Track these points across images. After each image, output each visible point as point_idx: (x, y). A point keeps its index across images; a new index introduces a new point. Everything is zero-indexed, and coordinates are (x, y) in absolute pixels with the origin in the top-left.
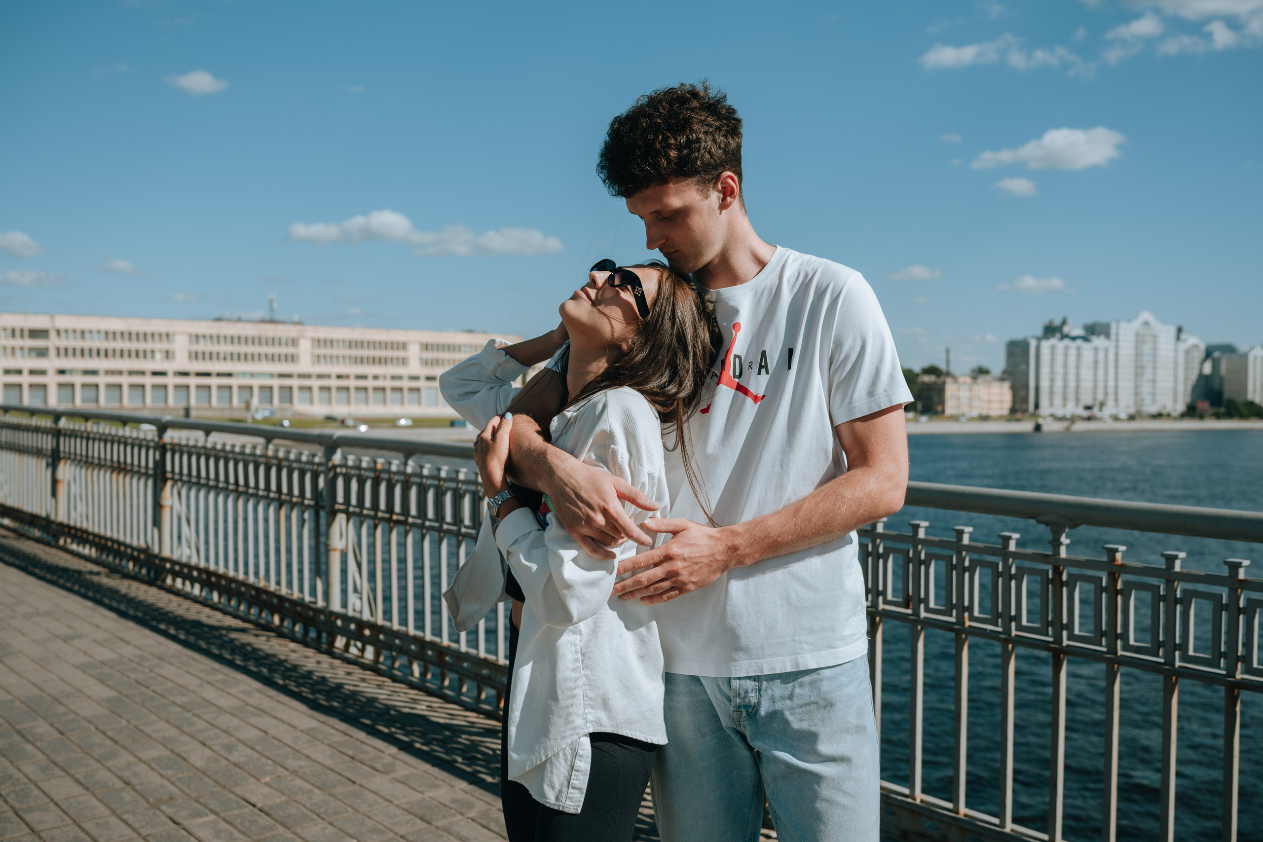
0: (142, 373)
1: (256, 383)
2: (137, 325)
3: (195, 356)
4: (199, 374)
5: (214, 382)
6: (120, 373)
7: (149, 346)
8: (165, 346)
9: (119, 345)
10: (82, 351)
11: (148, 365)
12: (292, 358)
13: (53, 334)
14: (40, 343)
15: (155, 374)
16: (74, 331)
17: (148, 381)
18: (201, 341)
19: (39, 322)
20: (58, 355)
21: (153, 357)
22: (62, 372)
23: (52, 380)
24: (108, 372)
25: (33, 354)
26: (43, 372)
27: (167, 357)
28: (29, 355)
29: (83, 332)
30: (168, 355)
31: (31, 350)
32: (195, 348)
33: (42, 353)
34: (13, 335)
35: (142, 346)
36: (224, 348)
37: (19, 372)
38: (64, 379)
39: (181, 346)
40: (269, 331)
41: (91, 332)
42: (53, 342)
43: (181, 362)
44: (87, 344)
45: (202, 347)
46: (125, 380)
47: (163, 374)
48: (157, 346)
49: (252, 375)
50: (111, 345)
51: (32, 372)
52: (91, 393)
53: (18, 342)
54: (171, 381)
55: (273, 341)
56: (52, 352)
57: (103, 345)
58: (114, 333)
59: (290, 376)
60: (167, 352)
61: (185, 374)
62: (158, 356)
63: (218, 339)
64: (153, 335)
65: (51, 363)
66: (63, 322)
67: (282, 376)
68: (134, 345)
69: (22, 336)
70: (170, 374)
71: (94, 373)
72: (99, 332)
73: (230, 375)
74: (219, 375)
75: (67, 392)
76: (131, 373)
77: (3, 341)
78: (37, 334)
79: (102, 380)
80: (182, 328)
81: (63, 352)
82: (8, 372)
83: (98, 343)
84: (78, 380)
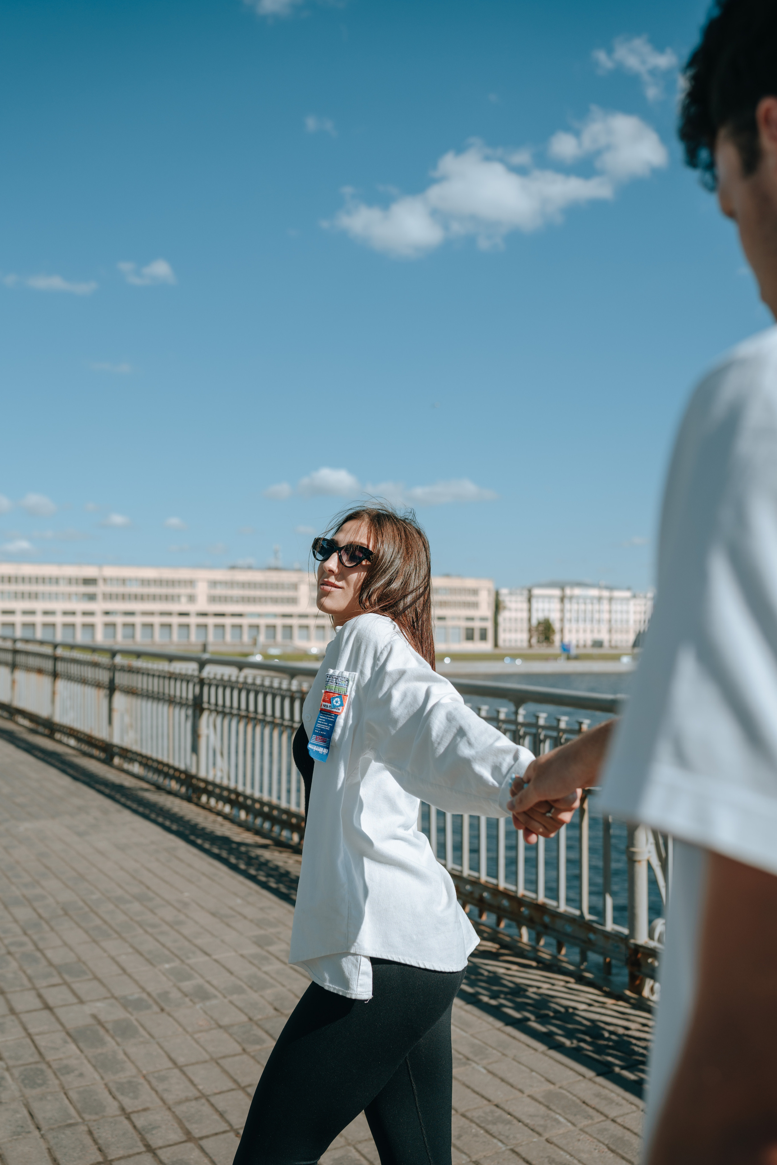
0: (170, 614)
1: (262, 622)
2: (167, 574)
3: (213, 599)
4: (216, 615)
5: (228, 621)
6: (153, 614)
7: (175, 591)
8: (189, 591)
9: (153, 590)
10: (123, 595)
11: (175, 607)
12: (293, 601)
13: (100, 583)
14: (90, 589)
15: (182, 614)
16: (117, 579)
17: (175, 620)
18: (218, 586)
19: (90, 572)
20: (105, 599)
21: (179, 601)
22: (107, 613)
23: (99, 620)
24: (145, 613)
25: (85, 598)
26: (91, 614)
27: (190, 601)
28: (82, 600)
29: (124, 580)
30: (192, 598)
31: (84, 595)
32: (213, 592)
33: (92, 597)
34: (70, 584)
35: (170, 591)
36: (237, 592)
37: (73, 613)
38: (108, 619)
39: (202, 590)
40: (274, 577)
41: (130, 579)
42: (100, 589)
43: (202, 604)
44: (127, 590)
45: (219, 591)
46: (156, 620)
47: (187, 614)
48: (184, 591)
49: (260, 615)
50: (146, 590)
51: (84, 614)
52: (129, 631)
53: (74, 589)
54: (193, 620)
55: (277, 586)
56: (100, 597)
57: (140, 590)
58: (148, 580)
59: (290, 616)
60: (191, 596)
61: (204, 614)
62: (184, 599)
63: (231, 584)
64: (179, 582)
65: (98, 606)
66: (109, 572)
67: (285, 616)
68: (164, 591)
69: (77, 584)
70: (193, 614)
71: (131, 614)
72: (136, 579)
73: (240, 615)
74: (233, 615)
75: (110, 630)
76: (162, 614)
77: (63, 588)
78: (89, 581)
79: (138, 620)
80: (203, 576)
81: (109, 597)
82: (65, 613)
83: (136, 589)
84: (119, 620)
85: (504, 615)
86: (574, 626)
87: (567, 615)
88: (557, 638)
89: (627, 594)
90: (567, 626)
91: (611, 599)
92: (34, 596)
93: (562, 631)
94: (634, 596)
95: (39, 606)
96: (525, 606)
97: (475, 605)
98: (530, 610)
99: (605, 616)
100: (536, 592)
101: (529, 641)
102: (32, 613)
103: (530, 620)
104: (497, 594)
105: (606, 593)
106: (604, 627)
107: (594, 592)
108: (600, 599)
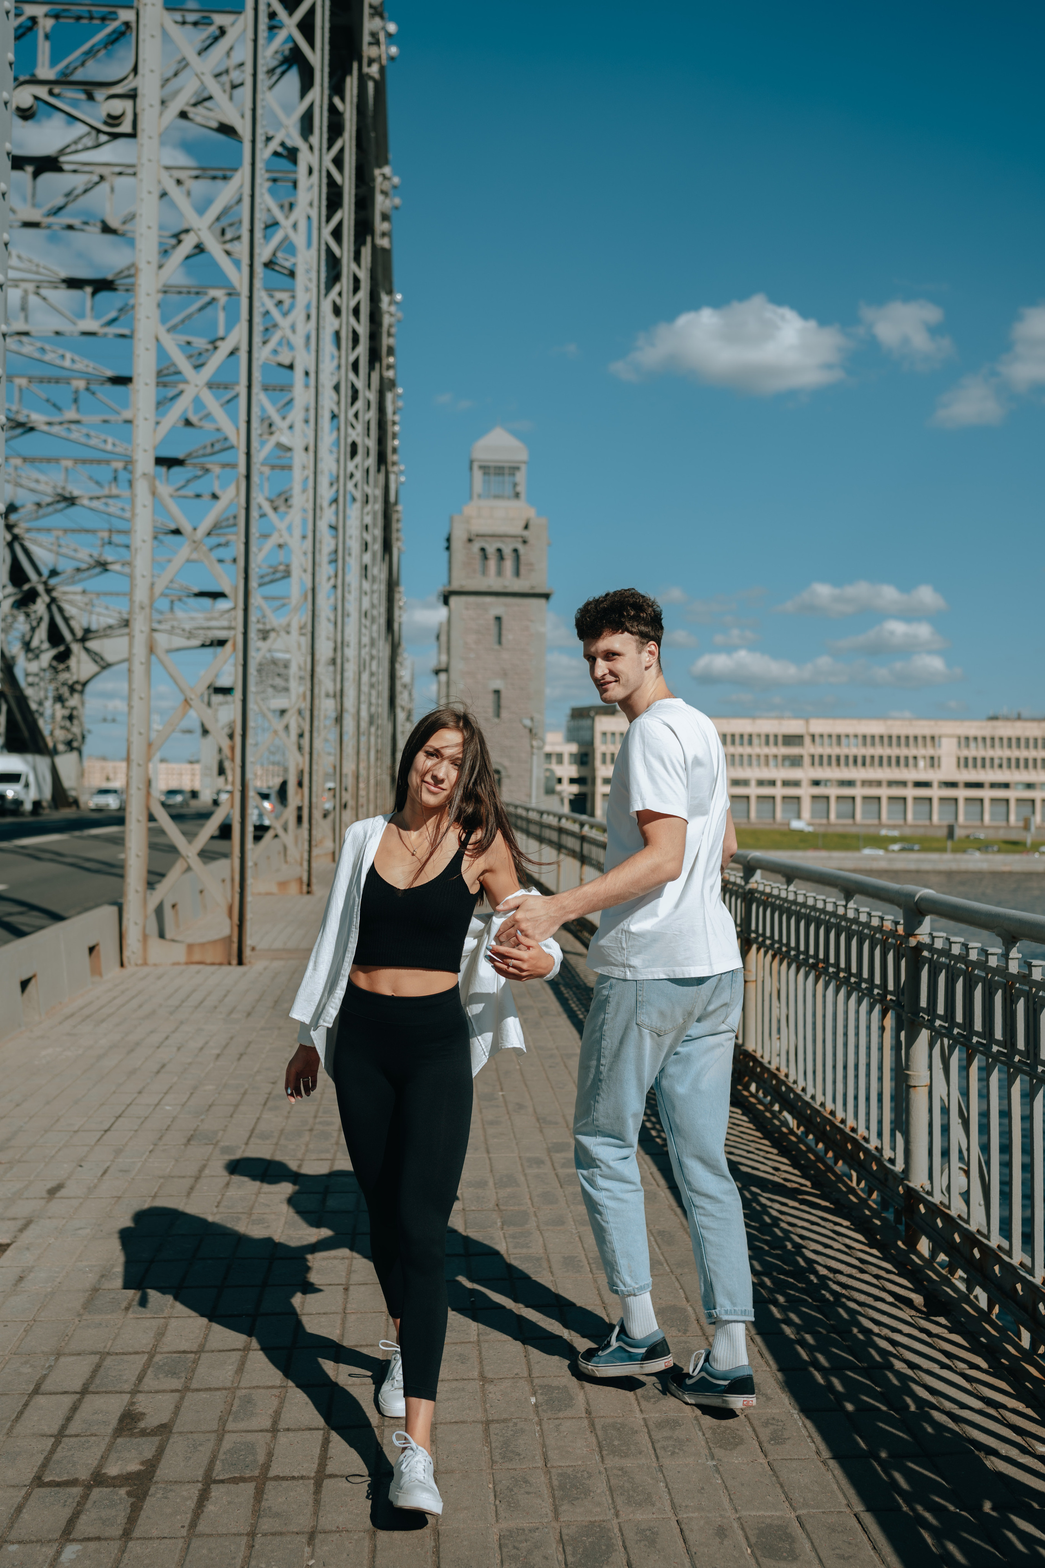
0: (904, 784)
1: (1039, 795)
2: (898, 728)
3: (964, 763)
4: (969, 785)
5: (986, 794)
6: (879, 783)
7: (912, 752)
8: (930, 752)
9: (878, 751)
10: (838, 759)
11: (911, 775)
13: (807, 740)
14: (794, 750)
15: (918, 784)
16: (830, 736)
17: (910, 793)
18: (972, 744)
19: (794, 727)
20: (813, 764)
21: (916, 765)
22: (816, 783)
23: (805, 792)
24: (866, 783)
25: (787, 763)
26: (796, 784)
27: (933, 766)
28: (783, 765)
29: (839, 737)
30: (933, 762)
31: (785, 758)
32: (965, 753)
33: (795, 761)
34: (767, 743)
35: (903, 752)
36: (998, 753)
37: (773, 783)
38: (817, 791)
39: (948, 750)
41: (847, 736)
42: (808, 749)
43: (948, 771)
44: (843, 751)
45: (973, 752)
46: (884, 792)
47: (926, 784)
48: (921, 752)
49: (1035, 786)
50: (869, 751)
51: (785, 784)
52: (846, 807)
53: (772, 750)
54: (935, 793)
56: (807, 760)
57: (860, 751)
58: (873, 737)
60: (932, 758)
61: (953, 785)
62: (921, 763)
64: (916, 738)
65: (804, 774)
66: (818, 726)
68: (894, 751)
69: (776, 744)
70: (935, 785)
71: (850, 783)
72: (856, 736)
73: (1006, 786)
74: (993, 785)
75: (822, 805)
76: (891, 783)
77: (757, 749)
78: (791, 740)
79: (858, 792)
80: (950, 729)
81: (819, 761)
82: (761, 783)
83: (855, 749)
84: (833, 792)
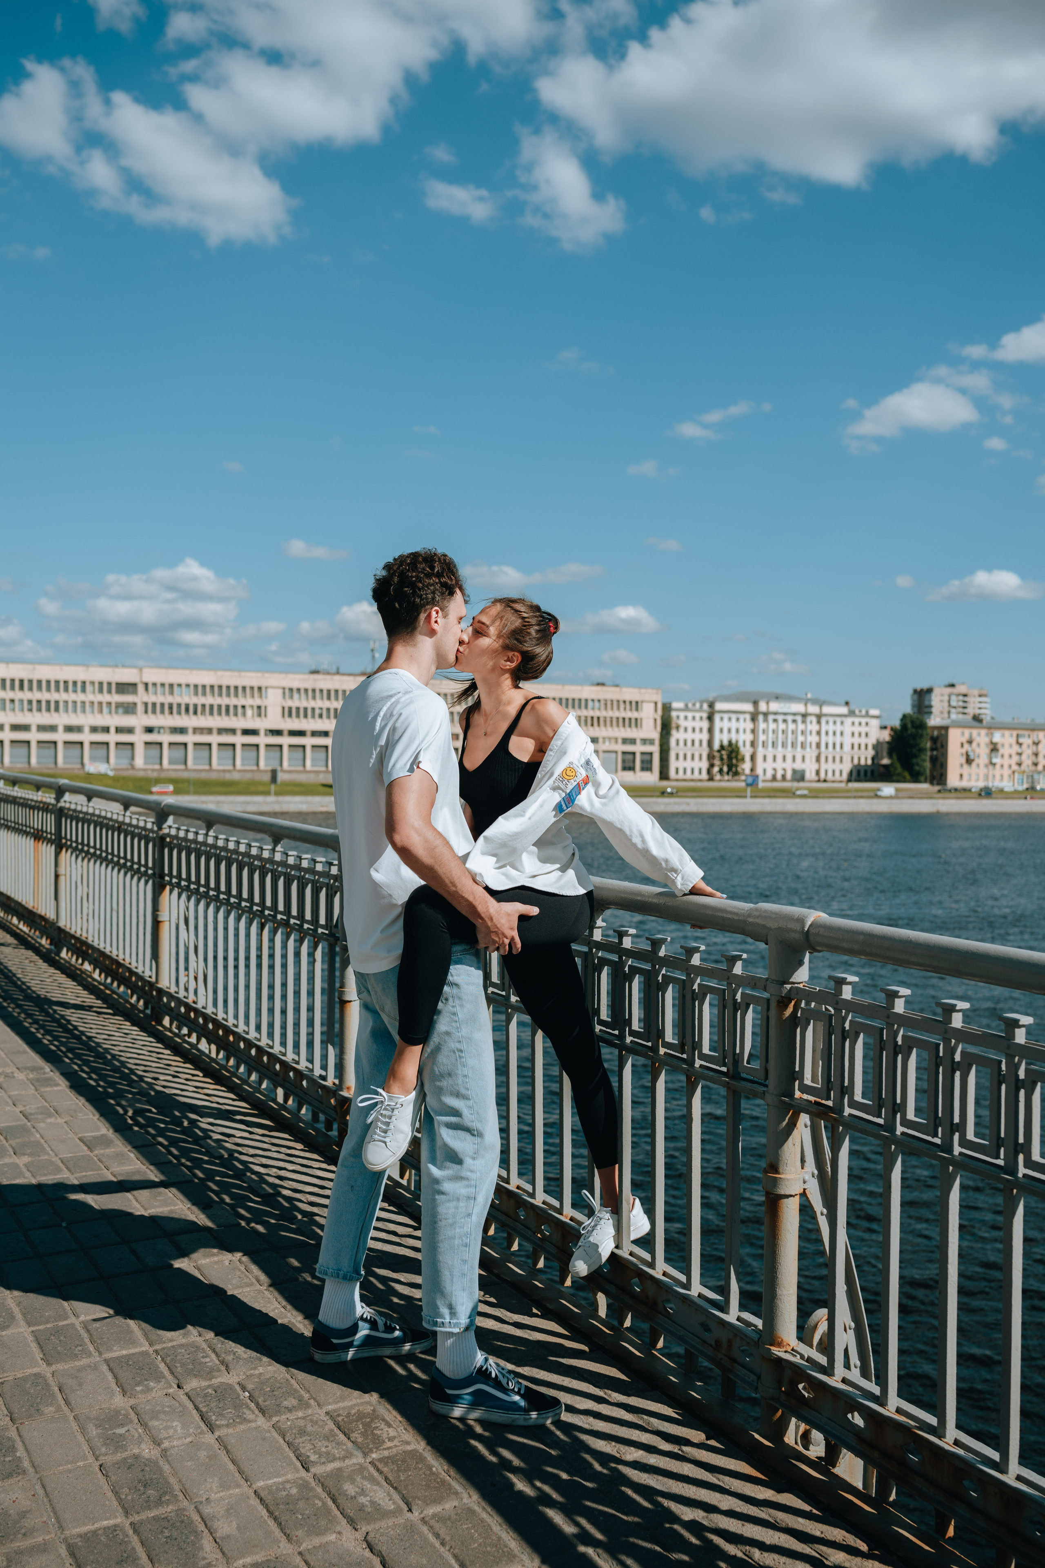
0: (233, 731)
2: (228, 679)
3: (288, 712)
4: (293, 733)
5: (308, 741)
6: (210, 731)
7: (240, 701)
8: (257, 702)
9: (209, 700)
10: (171, 707)
11: (239, 723)
13: (141, 688)
14: (127, 698)
15: (246, 732)
16: (163, 685)
17: (239, 740)
18: (296, 695)
19: (127, 675)
20: (146, 712)
21: (244, 714)
22: (149, 730)
23: (139, 738)
24: (197, 730)
25: (121, 710)
26: (130, 730)
27: (259, 715)
28: (116, 712)
29: (171, 686)
30: (260, 711)
31: (119, 705)
32: (289, 703)
33: (129, 709)
34: (101, 691)
35: (233, 701)
36: (319, 704)
37: (106, 730)
38: (150, 737)
39: (274, 701)
41: (180, 685)
42: (141, 697)
43: (274, 720)
44: (176, 699)
45: (297, 702)
46: (214, 739)
47: (254, 732)
48: (249, 701)
50: (200, 700)
51: (119, 730)
52: (179, 753)
53: (106, 698)
54: (262, 740)
56: (140, 708)
57: (192, 700)
58: (204, 687)
60: (259, 707)
61: (278, 733)
62: (249, 712)
63: (314, 693)
64: (244, 688)
65: (138, 721)
66: (152, 675)
68: (224, 701)
69: (109, 692)
70: (262, 733)
71: (182, 731)
72: (188, 686)
74: (314, 734)
75: (155, 751)
76: (221, 731)
77: (91, 696)
78: (124, 688)
79: (190, 739)
80: (275, 681)
81: (151, 708)
82: (94, 729)
83: (187, 698)
84: (166, 738)
85: (675, 736)
86: (770, 752)
87: (762, 738)
88: (746, 766)
89: (844, 710)
90: (761, 751)
91: (819, 717)
92: (54, 707)
93: (753, 758)
94: (852, 713)
95: (61, 719)
96: (705, 725)
97: (636, 723)
98: (711, 731)
99: (814, 739)
100: (719, 706)
101: (709, 772)
102: (53, 728)
103: (710, 743)
104: (667, 709)
105: (813, 709)
106: (811, 753)
107: (799, 708)
108: (804, 716)
